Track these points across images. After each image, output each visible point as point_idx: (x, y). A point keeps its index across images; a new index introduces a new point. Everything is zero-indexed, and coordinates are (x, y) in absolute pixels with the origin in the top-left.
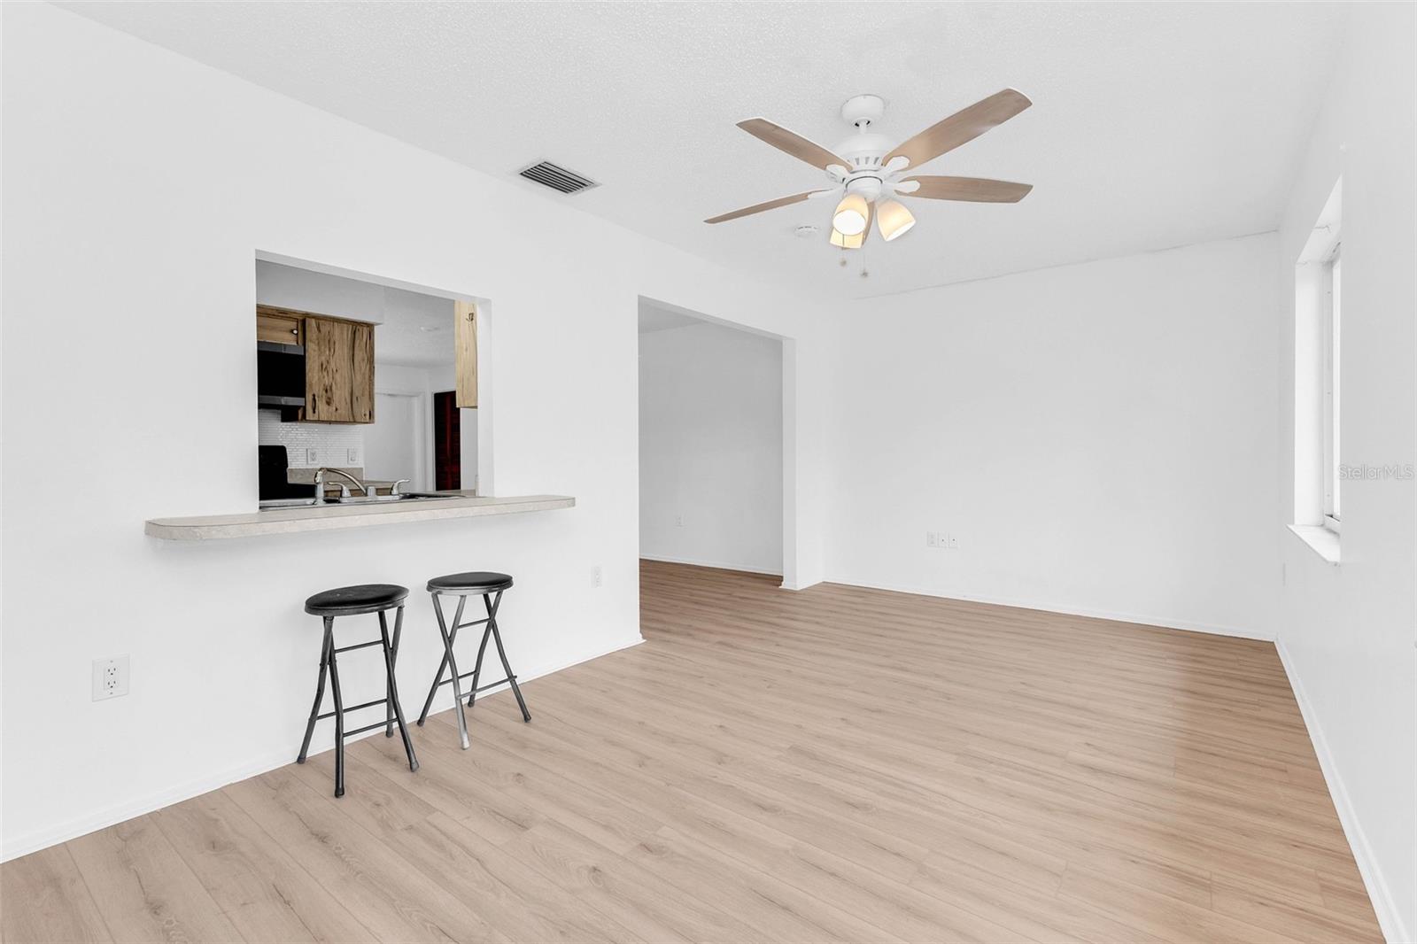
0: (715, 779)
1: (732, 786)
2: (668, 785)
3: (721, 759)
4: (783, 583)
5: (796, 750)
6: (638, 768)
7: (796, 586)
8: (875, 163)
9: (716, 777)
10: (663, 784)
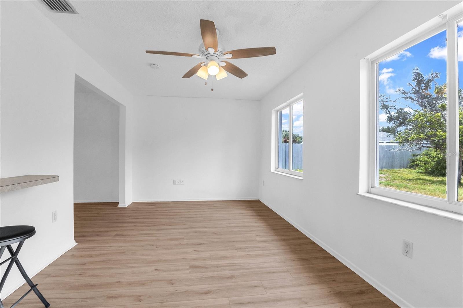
0: (177, 292)
1: (187, 291)
2: (162, 303)
3: (171, 282)
4: (119, 205)
5: (192, 267)
6: (140, 303)
7: (125, 205)
8: (220, 53)
9: (177, 290)
10: (159, 304)
